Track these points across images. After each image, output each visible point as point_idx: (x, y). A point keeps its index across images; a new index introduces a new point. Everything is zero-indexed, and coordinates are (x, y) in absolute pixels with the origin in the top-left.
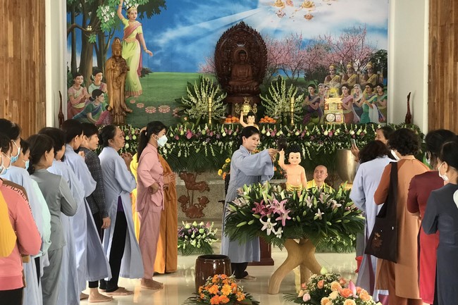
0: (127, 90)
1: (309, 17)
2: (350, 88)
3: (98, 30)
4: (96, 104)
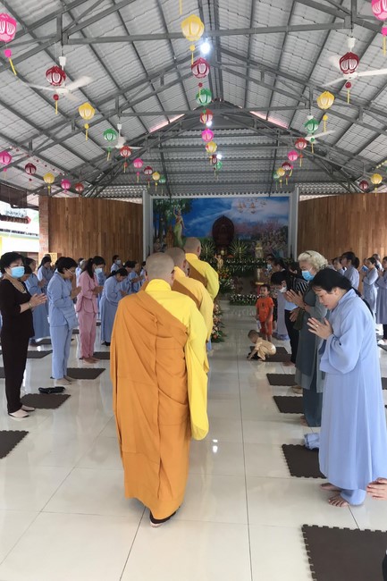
1: (253, 213)
2: (271, 243)
3: (165, 220)
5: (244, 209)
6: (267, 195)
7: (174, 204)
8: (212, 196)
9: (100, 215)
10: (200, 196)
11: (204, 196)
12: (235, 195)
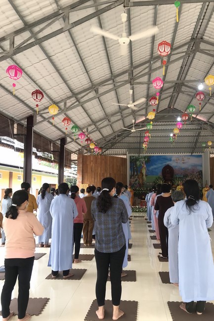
0: (143, 180)
1: (183, 163)
3: (137, 167)
4: (136, 183)
5: (179, 161)
6: (190, 154)
7: (141, 158)
8: (161, 154)
9: (108, 164)
10: (154, 155)
11: (157, 155)
12: (173, 154)
